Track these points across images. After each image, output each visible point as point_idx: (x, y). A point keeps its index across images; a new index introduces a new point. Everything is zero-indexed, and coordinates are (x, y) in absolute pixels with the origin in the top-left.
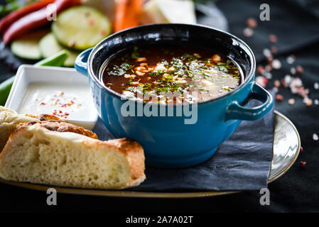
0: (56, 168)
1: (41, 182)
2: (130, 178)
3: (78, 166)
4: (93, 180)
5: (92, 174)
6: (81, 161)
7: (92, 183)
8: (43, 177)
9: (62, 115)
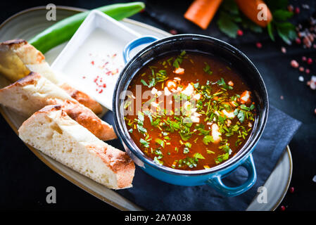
0: (63, 152)
3: (79, 159)
5: (89, 168)
6: (82, 157)
7: (88, 174)
8: (52, 152)
9: (100, 86)
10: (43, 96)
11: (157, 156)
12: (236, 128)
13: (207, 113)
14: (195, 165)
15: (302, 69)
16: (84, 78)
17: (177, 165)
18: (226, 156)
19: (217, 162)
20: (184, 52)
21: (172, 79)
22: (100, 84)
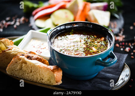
0: (28, 73)
1: (22, 78)
2: (55, 82)
3: (36, 74)
4: (41, 80)
5: (41, 78)
6: (37, 73)
7: (41, 81)
8: (23, 76)
9: (39, 53)
10: (15, 53)
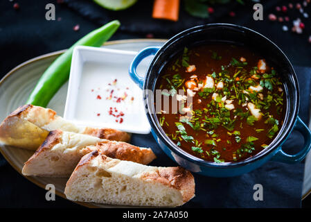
0: (117, 193)
1: (104, 202)
3: (136, 193)
5: (149, 197)
6: (139, 190)
7: (149, 203)
8: (105, 199)
9: (118, 116)
10: (74, 149)
11: (216, 156)
12: (270, 98)
13: (237, 96)
14: (253, 149)
15: (281, 19)
16: (99, 115)
17: (237, 156)
18: (275, 128)
19: (271, 137)
20: (186, 49)
21: (189, 80)
22: (116, 114)
